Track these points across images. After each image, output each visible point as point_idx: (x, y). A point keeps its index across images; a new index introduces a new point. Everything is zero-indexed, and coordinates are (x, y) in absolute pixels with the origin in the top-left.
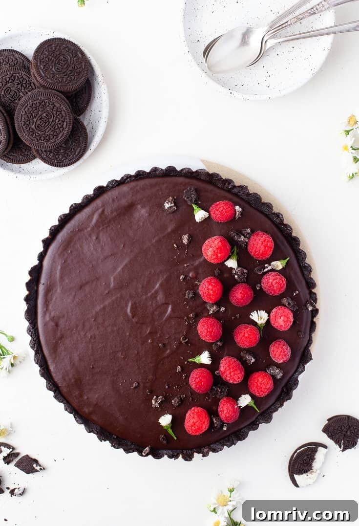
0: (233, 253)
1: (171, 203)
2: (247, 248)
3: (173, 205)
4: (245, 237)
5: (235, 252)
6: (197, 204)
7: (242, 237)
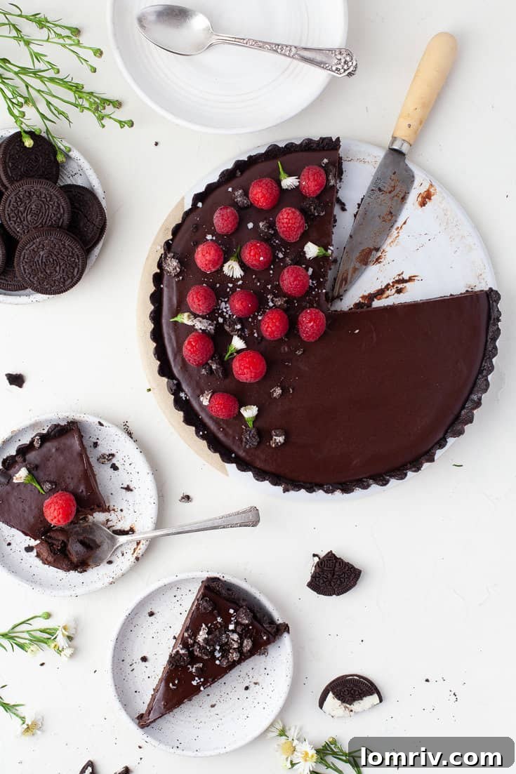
0: (232, 354)
1: (275, 440)
2: (214, 353)
3: (274, 437)
4: (211, 367)
5: (228, 354)
6: (247, 426)
7: (214, 368)
